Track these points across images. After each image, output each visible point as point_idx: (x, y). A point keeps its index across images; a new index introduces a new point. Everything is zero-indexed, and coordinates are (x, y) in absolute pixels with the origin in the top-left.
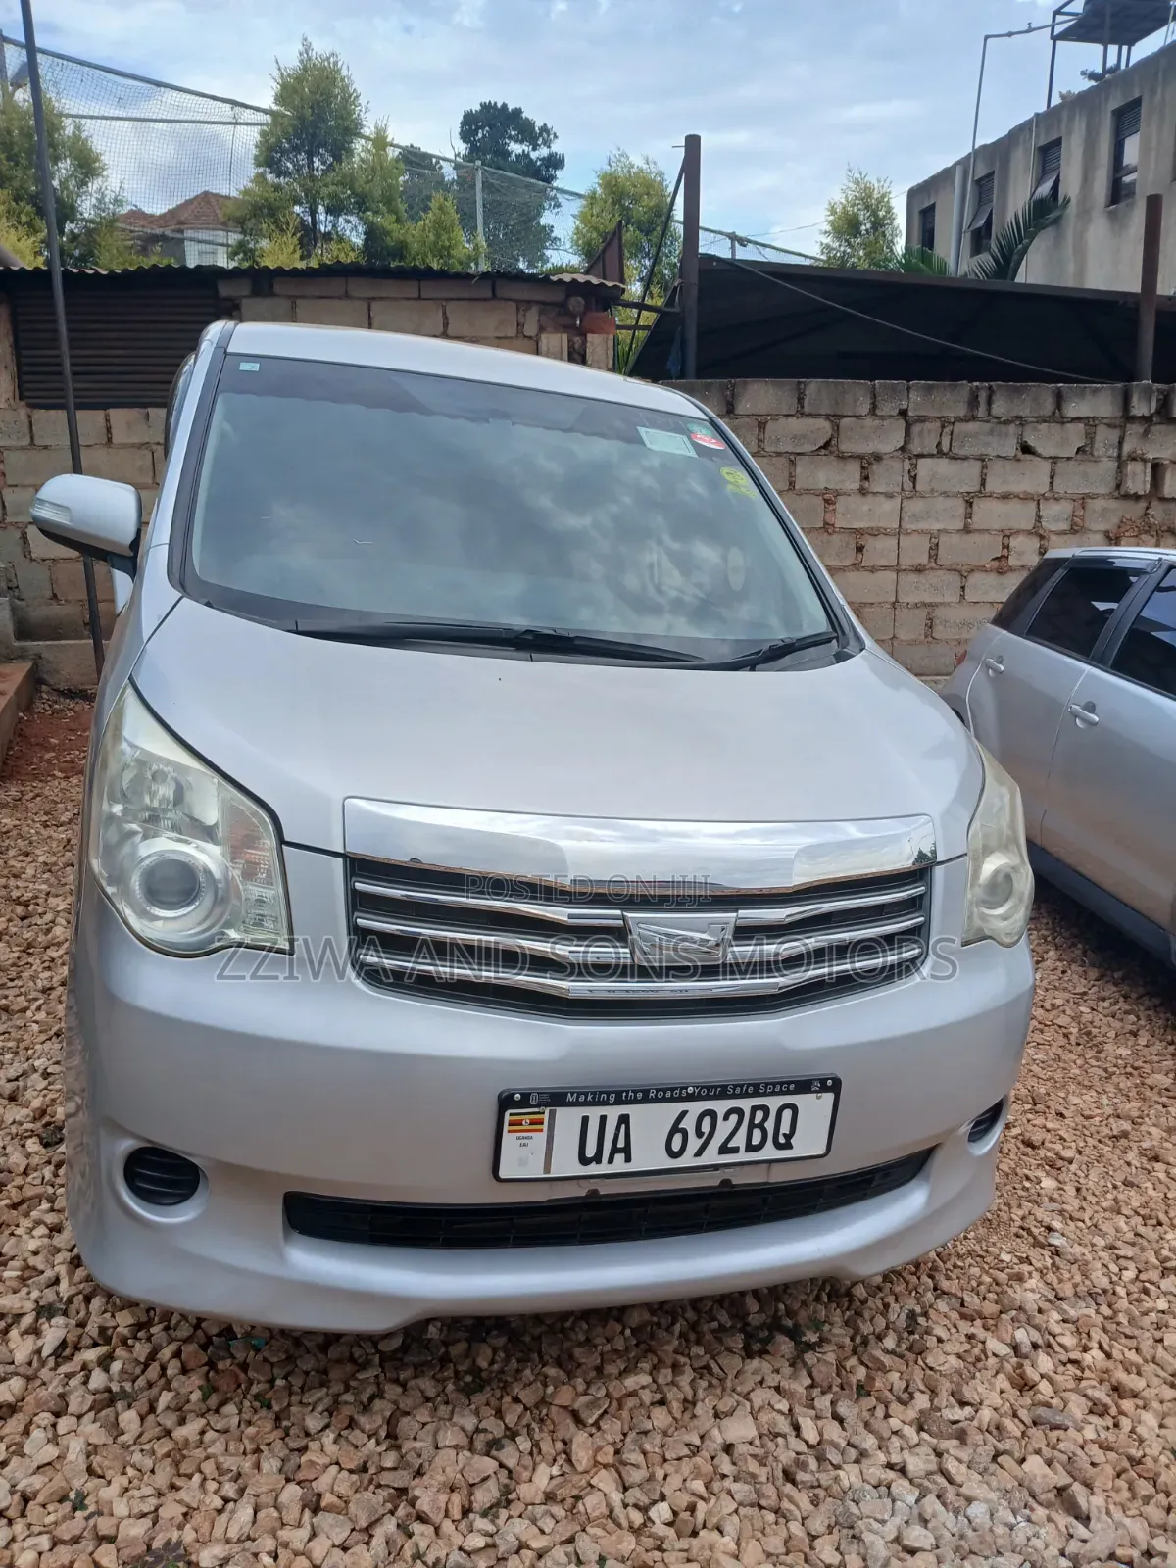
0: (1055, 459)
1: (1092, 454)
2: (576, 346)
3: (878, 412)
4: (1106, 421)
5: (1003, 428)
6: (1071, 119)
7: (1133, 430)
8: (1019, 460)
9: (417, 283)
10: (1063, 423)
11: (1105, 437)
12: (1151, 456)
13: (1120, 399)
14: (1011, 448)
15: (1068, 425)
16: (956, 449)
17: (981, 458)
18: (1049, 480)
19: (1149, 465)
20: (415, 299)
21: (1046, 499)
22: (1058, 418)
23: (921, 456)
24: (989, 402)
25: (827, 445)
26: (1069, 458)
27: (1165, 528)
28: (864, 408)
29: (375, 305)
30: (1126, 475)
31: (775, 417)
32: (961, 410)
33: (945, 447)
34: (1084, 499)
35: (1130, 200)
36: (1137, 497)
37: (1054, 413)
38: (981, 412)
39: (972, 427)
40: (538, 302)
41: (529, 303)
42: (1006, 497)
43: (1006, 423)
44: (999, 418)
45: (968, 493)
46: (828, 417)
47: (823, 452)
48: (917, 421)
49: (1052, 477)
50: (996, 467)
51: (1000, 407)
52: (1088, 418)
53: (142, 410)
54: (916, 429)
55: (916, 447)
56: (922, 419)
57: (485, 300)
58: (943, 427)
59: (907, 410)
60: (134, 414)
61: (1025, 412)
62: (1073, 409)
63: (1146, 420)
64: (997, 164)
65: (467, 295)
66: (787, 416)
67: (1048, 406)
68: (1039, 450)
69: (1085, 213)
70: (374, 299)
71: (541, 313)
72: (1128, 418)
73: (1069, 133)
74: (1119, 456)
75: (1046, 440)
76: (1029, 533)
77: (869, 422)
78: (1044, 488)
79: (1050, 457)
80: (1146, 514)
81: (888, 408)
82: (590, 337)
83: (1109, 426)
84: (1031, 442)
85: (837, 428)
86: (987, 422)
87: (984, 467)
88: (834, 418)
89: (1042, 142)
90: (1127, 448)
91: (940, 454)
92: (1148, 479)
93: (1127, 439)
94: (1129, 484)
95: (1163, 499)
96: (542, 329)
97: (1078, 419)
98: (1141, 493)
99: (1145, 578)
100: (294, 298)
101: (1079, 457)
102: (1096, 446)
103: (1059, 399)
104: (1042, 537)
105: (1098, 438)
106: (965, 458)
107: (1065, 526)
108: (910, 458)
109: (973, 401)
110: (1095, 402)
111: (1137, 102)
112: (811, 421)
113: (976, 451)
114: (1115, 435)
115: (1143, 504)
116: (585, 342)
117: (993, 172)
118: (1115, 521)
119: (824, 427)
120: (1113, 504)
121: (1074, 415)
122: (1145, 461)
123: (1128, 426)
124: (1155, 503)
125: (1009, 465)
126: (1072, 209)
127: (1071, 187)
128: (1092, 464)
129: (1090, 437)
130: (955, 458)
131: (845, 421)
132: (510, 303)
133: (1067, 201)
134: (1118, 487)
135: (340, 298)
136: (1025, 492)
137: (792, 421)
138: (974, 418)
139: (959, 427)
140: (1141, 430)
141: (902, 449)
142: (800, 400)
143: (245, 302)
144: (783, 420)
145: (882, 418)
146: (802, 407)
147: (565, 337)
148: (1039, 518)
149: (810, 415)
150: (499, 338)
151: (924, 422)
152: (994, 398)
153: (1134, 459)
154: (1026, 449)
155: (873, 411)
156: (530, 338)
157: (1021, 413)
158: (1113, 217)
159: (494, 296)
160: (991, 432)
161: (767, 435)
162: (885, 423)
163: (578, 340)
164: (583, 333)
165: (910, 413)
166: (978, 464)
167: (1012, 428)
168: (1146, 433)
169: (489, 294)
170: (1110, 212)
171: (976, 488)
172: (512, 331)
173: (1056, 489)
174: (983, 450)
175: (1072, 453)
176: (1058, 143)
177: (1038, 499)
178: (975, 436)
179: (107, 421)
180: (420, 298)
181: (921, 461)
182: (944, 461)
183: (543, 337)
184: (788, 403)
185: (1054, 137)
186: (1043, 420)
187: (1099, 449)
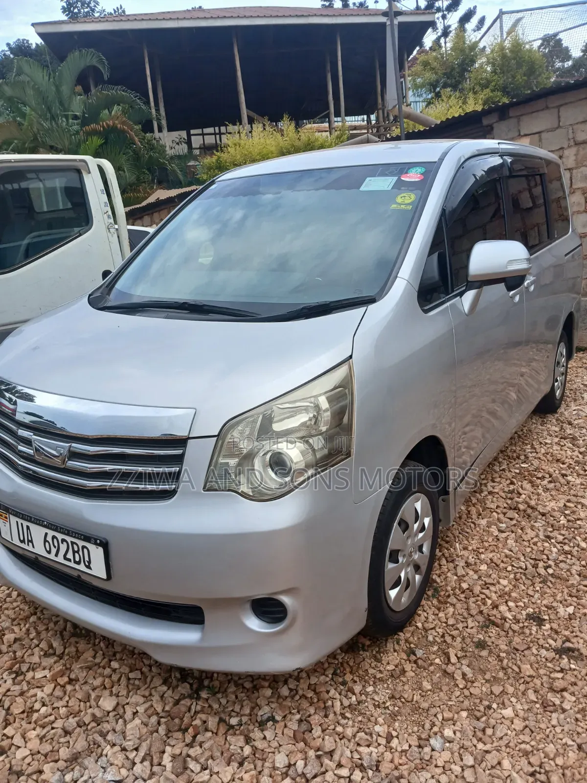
29: (562, 110)
70: (561, 105)
100: (519, 117)
135: (543, 110)
143: (495, 125)
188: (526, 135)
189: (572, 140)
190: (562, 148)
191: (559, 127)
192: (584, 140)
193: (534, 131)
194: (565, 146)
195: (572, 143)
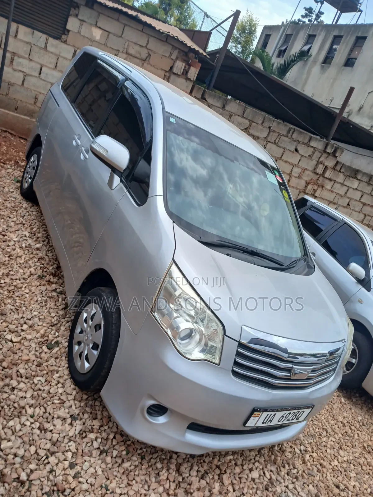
0: (302, 156)
1: (312, 158)
2: (186, 69)
3: (263, 125)
4: (319, 150)
5: (293, 142)
6: (321, 31)
7: (325, 155)
8: (293, 153)
9: (143, 26)
10: (308, 147)
11: (317, 154)
12: (326, 164)
13: (325, 145)
14: (293, 149)
15: (310, 148)
16: (279, 144)
17: (285, 149)
18: (298, 161)
19: (324, 167)
20: (140, 31)
21: (296, 166)
22: (308, 145)
23: (270, 142)
24: (293, 133)
25: (246, 129)
26: (306, 157)
27: (321, 185)
28: (260, 122)
29: (126, 28)
30: (318, 167)
31: (235, 114)
32: (285, 133)
33: (276, 142)
34: (305, 170)
35: (328, 65)
36: (318, 174)
37: (307, 143)
38: (289, 135)
39: (286, 139)
40: (179, 49)
41: (176, 48)
42: (286, 162)
43: (295, 141)
44: (293, 139)
45: (277, 157)
46: (249, 120)
47: (244, 130)
48: (272, 132)
49: (300, 161)
50: (287, 152)
51: (294, 136)
52: (315, 147)
53: (33, 30)
54: (271, 133)
55: (269, 139)
56: (274, 131)
57: (163, 41)
58: (278, 136)
59: (271, 127)
60: (29, 30)
61: (301, 140)
62: (313, 144)
63: (329, 153)
64: (295, 32)
65: (158, 37)
66: (238, 115)
67: (307, 140)
68: (300, 152)
69: (315, 62)
70: (127, 25)
71: (179, 52)
72: (325, 151)
73: (319, 34)
74: (318, 161)
75: (303, 150)
76: (288, 174)
77: (260, 127)
78: (296, 163)
79: (301, 155)
80: (318, 179)
81: (266, 124)
82: (192, 68)
83: (319, 152)
84: (299, 149)
85: (251, 125)
86: (290, 139)
87: (284, 151)
88: (251, 122)
89: (311, 33)
90: (321, 160)
91: (275, 143)
92: (323, 170)
93: (322, 157)
94: (318, 170)
95: (324, 177)
96: (177, 58)
97: (312, 147)
98: (319, 173)
99: (336, 223)
100: (99, 13)
101: (309, 157)
102: (314, 156)
103: (310, 139)
104: (290, 176)
105: (315, 154)
106: (280, 147)
107: (297, 175)
108: (266, 141)
109: (289, 132)
110: (318, 143)
111: (342, 37)
112: (244, 120)
113: (284, 146)
114: (319, 155)
115: (318, 176)
116: (189, 68)
117: (292, 35)
118: (310, 178)
119: (247, 123)
120: (311, 174)
121: (312, 146)
122: (324, 165)
123: (324, 154)
124: (321, 177)
125: (291, 153)
126: (311, 59)
127: (314, 52)
128: (311, 161)
129: (313, 153)
130: (278, 146)
131: (254, 124)
132: (170, 45)
133: (311, 56)
134: (314, 169)
135: (115, 20)
136: (291, 162)
137: (240, 118)
138: (287, 136)
139: (283, 138)
140: (327, 156)
141: (265, 138)
142: (244, 112)
143: (82, 6)
144: (237, 116)
145: (264, 127)
146: (244, 115)
147: (184, 64)
148: (292, 171)
149: (245, 118)
150: (163, 55)
151: (274, 132)
152: (294, 133)
153: (322, 163)
154: (296, 150)
155: (262, 124)
156: (172, 59)
157: (299, 140)
158: (322, 67)
159: (166, 41)
160: (290, 142)
161: (231, 120)
162: (264, 129)
163: (187, 67)
164: (190, 65)
165: (271, 128)
166: (283, 150)
167: (295, 143)
168: (327, 157)
169: (165, 40)
170: (322, 66)
171: (279, 156)
172: (167, 55)
173: (299, 164)
174: (286, 146)
175: (307, 156)
176: (315, 36)
177: (294, 166)
178: (285, 142)
179: (17, 28)
180: (142, 31)
181: (269, 144)
182: (275, 146)
183: (178, 62)
184: (240, 112)
185: (315, 34)
186: (304, 144)
187: (314, 157)
188: (100, 28)
189: (126, 50)
190: (118, 50)
191: (121, 36)
192: (132, 54)
193: (106, 29)
194: (121, 51)
195: (125, 51)
